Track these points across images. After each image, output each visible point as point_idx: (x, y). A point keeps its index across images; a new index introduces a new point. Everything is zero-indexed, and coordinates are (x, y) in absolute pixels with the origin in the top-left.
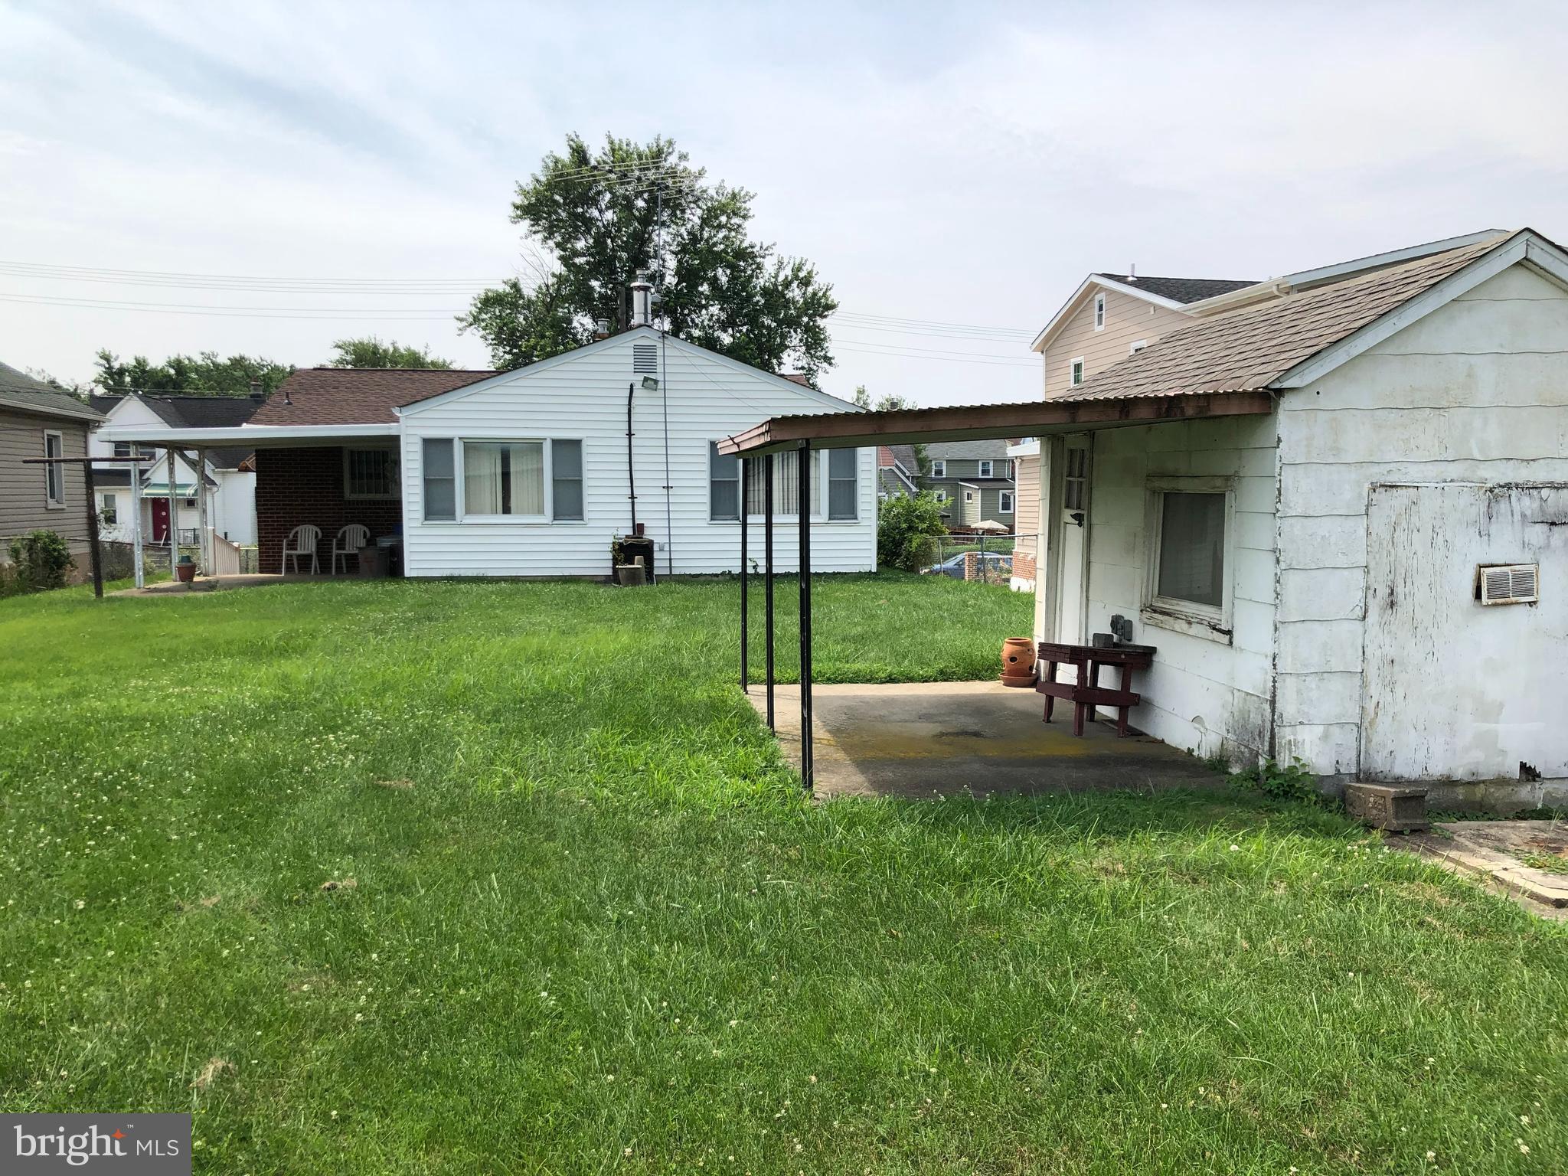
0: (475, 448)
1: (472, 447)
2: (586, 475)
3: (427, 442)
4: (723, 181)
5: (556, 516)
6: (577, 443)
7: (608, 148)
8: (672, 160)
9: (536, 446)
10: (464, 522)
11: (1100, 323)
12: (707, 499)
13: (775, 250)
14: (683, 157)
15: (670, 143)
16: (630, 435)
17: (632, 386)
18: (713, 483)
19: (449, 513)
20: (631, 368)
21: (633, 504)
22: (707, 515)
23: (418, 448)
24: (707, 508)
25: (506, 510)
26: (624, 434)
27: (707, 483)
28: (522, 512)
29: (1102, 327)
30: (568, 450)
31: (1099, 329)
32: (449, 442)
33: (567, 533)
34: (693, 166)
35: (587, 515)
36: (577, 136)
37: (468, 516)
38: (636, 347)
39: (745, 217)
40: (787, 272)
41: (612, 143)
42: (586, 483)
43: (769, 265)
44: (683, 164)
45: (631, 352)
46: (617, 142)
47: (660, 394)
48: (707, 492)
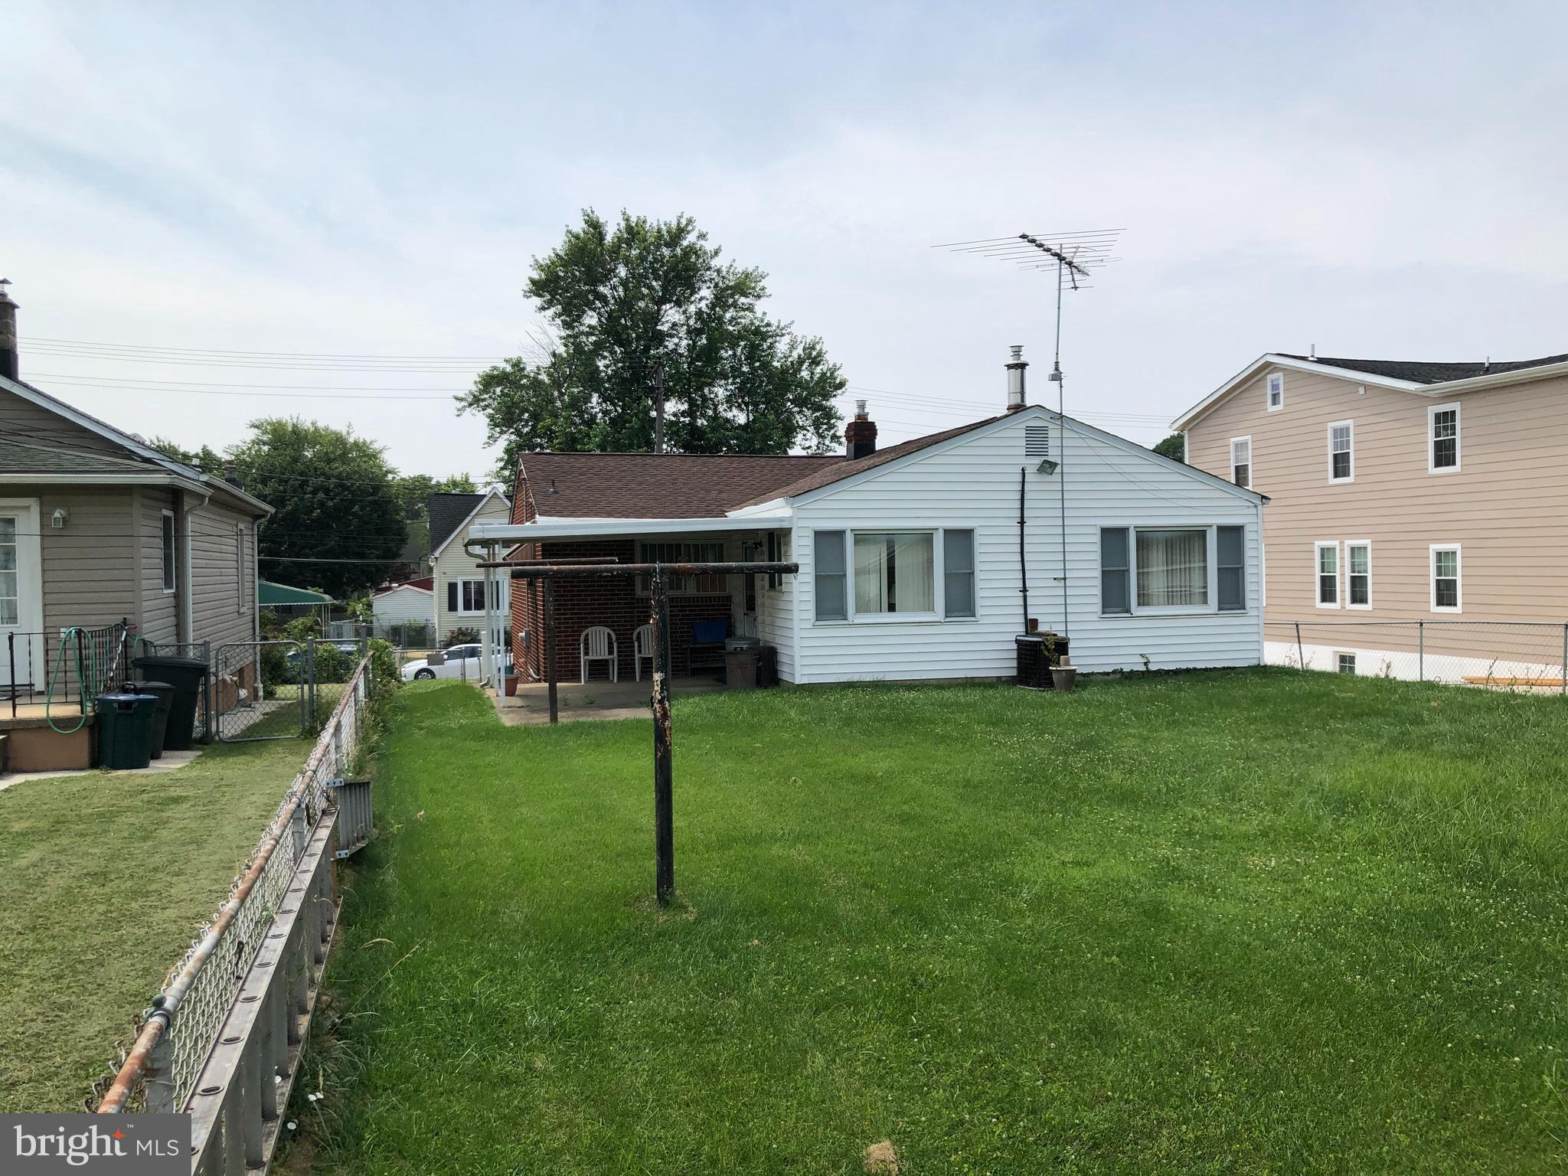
0: (864, 540)
1: (862, 538)
2: (978, 567)
3: (819, 535)
4: (734, 260)
5: (949, 612)
6: (968, 534)
7: (623, 224)
8: (690, 239)
9: (925, 538)
10: (856, 622)
11: (1274, 403)
12: (1098, 591)
13: (793, 329)
14: (702, 236)
15: (690, 221)
16: (1022, 523)
17: (1023, 470)
18: (1103, 572)
19: (840, 613)
20: (1023, 452)
21: (1025, 598)
22: (1098, 608)
23: (810, 541)
24: (1098, 600)
25: (892, 608)
26: (1015, 523)
27: (1098, 574)
28: (905, 610)
29: (1279, 407)
30: (961, 540)
31: (1272, 409)
32: (840, 534)
33: (961, 630)
34: (709, 246)
35: (979, 611)
36: (592, 212)
37: (858, 615)
38: (1028, 429)
39: (759, 297)
40: (799, 351)
41: (627, 220)
42: (979, 576)
43: (782, 346)
44: (701, 242)
45: (1023, 433)
46: (634, 219)
47: (1056, 477)
48: (1098, 582)
